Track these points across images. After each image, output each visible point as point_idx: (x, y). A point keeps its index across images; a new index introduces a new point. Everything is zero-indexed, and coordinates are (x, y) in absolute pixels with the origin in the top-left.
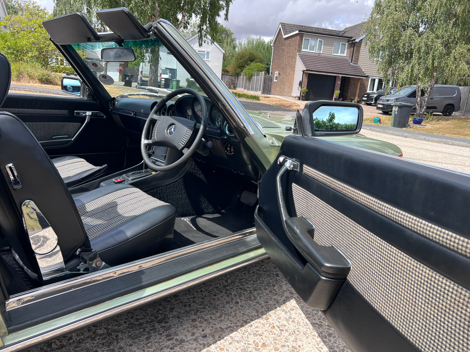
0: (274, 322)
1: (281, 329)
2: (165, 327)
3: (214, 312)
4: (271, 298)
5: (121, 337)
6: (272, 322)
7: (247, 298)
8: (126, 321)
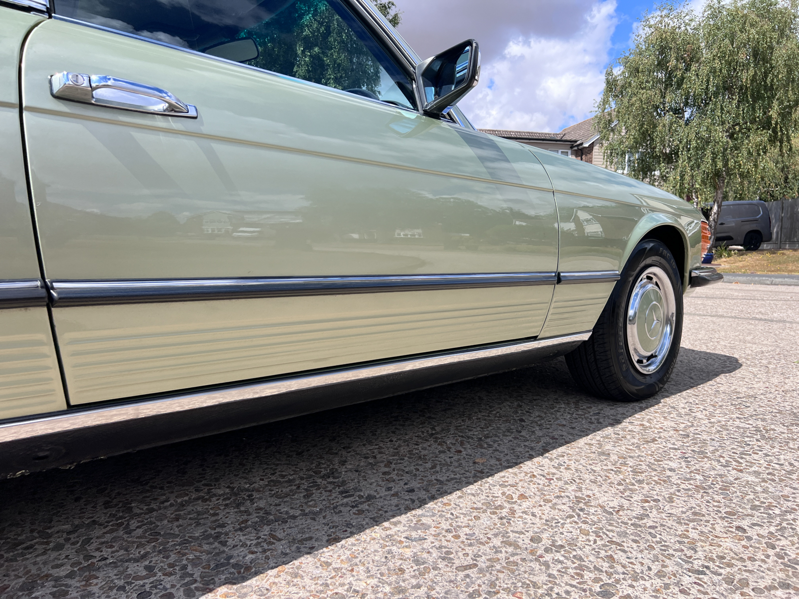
0: (533, 470)
1: (548, 477)
2: (335, 482)
3: (421, 462)
4: (519, 445)
5: (258, 496)
6: (529, 470)
7: (477, 446)
8: (262, 477)
